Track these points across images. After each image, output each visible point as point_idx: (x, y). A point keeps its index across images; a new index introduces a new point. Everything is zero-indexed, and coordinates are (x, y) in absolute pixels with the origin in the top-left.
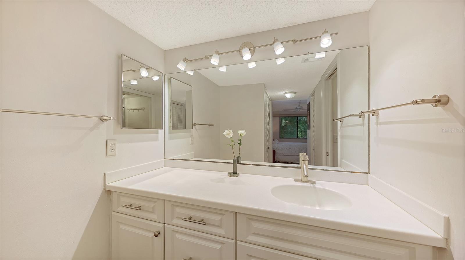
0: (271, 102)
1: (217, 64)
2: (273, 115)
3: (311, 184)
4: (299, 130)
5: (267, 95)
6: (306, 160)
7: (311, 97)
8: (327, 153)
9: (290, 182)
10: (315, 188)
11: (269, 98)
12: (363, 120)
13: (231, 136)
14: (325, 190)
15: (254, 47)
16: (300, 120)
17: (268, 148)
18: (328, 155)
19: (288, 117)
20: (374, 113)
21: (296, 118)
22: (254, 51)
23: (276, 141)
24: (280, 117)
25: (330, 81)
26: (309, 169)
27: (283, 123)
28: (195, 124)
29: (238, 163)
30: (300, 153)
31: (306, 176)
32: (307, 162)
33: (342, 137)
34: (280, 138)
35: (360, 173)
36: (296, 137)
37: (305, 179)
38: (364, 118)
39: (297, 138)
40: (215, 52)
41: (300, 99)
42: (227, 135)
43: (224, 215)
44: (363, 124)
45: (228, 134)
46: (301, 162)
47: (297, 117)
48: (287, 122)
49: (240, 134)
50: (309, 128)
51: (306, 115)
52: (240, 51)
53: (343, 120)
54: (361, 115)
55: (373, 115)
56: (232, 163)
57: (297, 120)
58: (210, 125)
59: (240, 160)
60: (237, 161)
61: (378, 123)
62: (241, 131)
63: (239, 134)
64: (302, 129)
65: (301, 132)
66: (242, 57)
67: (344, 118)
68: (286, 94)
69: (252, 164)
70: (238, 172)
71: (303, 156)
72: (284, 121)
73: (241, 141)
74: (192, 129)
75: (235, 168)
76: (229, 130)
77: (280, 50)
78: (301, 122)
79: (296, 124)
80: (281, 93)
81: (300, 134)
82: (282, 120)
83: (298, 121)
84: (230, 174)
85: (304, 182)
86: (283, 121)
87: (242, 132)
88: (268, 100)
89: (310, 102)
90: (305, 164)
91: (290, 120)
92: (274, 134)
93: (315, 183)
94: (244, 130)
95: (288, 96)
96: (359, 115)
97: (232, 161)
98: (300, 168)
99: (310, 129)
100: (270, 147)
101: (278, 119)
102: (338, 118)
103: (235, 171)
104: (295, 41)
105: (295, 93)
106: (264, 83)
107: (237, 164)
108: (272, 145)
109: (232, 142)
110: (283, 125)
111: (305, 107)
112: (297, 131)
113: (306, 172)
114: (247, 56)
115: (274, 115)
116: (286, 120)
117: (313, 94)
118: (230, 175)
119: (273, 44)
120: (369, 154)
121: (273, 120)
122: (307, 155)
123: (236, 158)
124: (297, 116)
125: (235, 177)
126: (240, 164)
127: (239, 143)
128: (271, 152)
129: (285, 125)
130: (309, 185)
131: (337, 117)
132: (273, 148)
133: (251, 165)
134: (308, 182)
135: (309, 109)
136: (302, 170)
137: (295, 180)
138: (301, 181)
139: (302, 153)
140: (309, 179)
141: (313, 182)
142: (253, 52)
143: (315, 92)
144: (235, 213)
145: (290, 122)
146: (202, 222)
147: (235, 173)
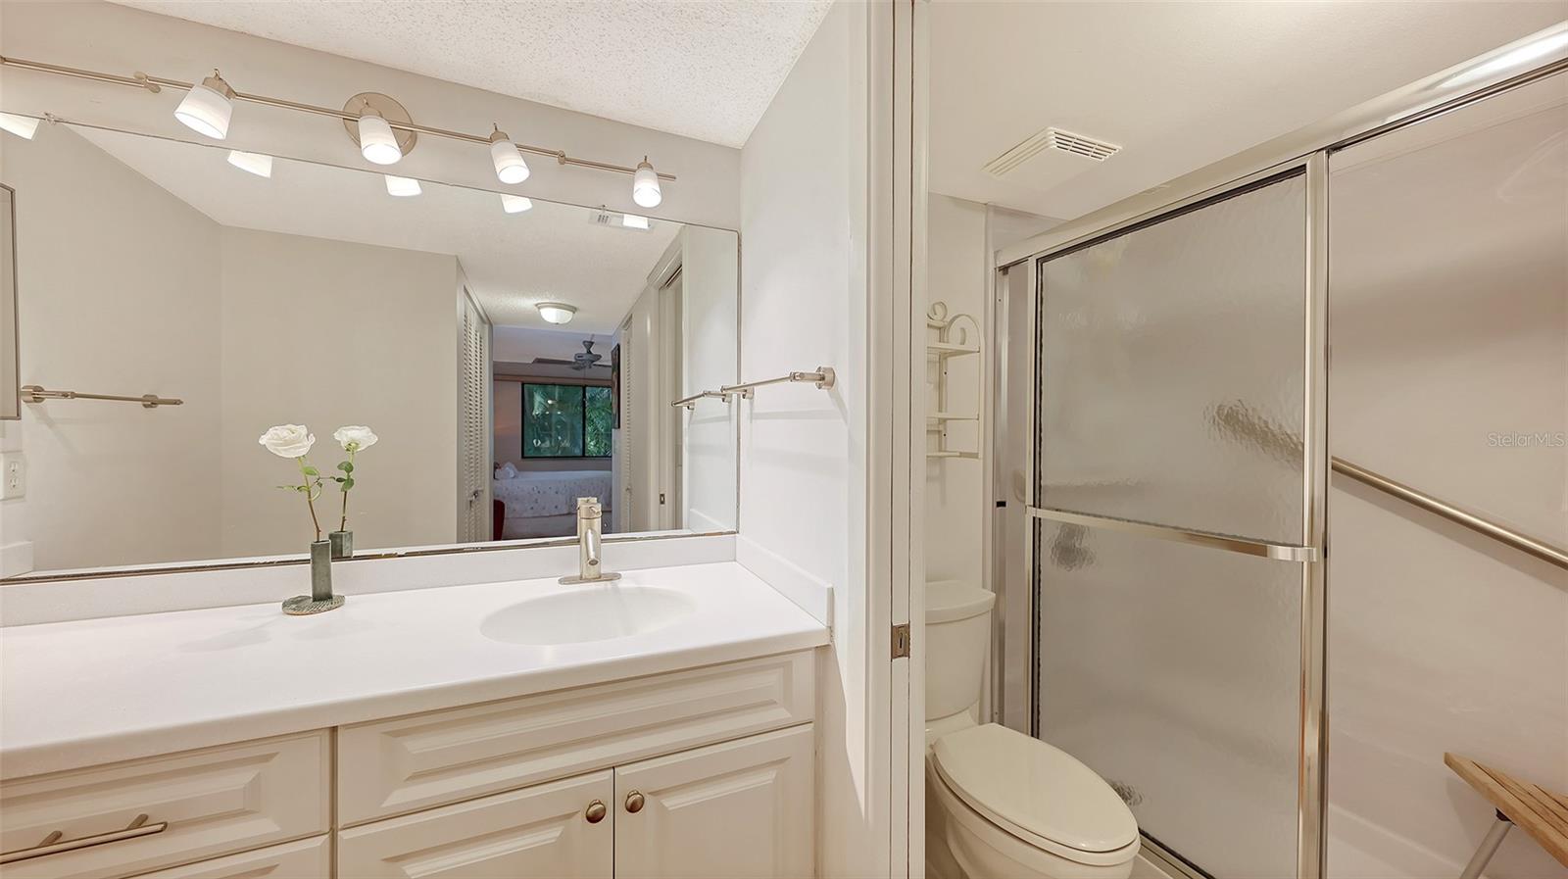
0: (487, 326)
1: (219, 137)
2: (494, 375)
3: (608, 583)
4: (589, 429)
5: (471, 300)
6: (595, 516)
7: (623, 331)
8: (662, 495)
9: (551, 587)
10: (616, 590)
11: (479, 314)
12: (730, 407)
13: (304, 451)
14: (642, 590)
15: (412, 125)
16: (592, 399)
17: (476, 494)
18: (662, 503)
19: (554, 384)
20: (746, 391)
21: (581, 392)
22: (414, 138)
23: (509, 470)
24: (523, 384)
25: (670, 292)
26: (603, 541)
27: (536, 405)
28: (37, 395)
29: (339, 555)
30: (579, 499)
31: (594, 563)
32: (597, 523)
33: (693, 450)
34: (523, 457)
35: (721, 534)
36: (580, 454)
37: (593, 571)
38: (730, 402)
39: (584, 456)
40: (206, 79)
41: (593, 332)
42: (281, 445)
43: (266, 758)
44: (729, 418)
45: (287, 443)
46: (582, 524)
47: (584, 388)
48: (550, 402)
49: (344, 445)
50: (617, 424)
51: (609, 384)
52: (350, 120)
53: (694, 404)
54: (724, 394)
55: (744, 396)
56: (306, 561)
57: (584, 396)
58: (151, 402)
59: (346, 544)
60: (334, 549)
61: (752, 417)
62: (349, 433)
63: (340, 442)
64: (601, 426)
65: (597, 435)
67: (696, 400)
68: (543, 307)
69: (403, 553)
70: (335, 593)
71: (589, 507)
72: (542, 400)
73: (349, 468)
74: (18, 416)
75: (321, 577)
76: (289, 426)
77: (512, 168)
78: (598, 405)
79: (580, 409)
80: (526, 303)
81: (591, 445)
82: (532, 397)
83: (584, 403)
84: (295, 606)
85: (588, 580)
86: (538, 399)
87: (359, 435)
88: (473, 319)
89: (619, 346)
90: (592, 529)
91: (560, 397)
92: (498, 440)
93: (618, 576)
94: (368, 429)
95: (551, 315)
96: (720, 395)
97: (308, 556)
98: (579, 541)
99: (619, 427)
100: (482, 491)
101: (516, 390)
102: (684, 398)
103: (323, 590)
104: (563, 159)
105: (574, 310)
106: (457, 257)
107: (334, 559)
108: (490, 483)
109: (309, 477)
110: (537, 412)
111: (607, 360)
112: (584, 435)
113: (594, 550)
114: (380, 146)
115: (501, 375)
116: (547, 396)
117: (628, 322)
118: (294, 609)
119: (491, 141)
120: (738, 488)
121: (496, 393)
122: (598, 502)
123: (324, 537)
124: (582, 382)
125: (320, 611)
126: (348, 558)
127: (339, 480)
128: (488, 509)
129: (543, 414)
130: (601, 585)
131: (682, 397)
132: (493, 491)
133: (400, 556)
134: (599, 578)
135: (616, 366)
136: (584, 545)
137: (560, 581)
138: (582, 579)
139: (586, 499)
140: (605, 569)
141: (613, 577)
142: (408, 139)
143: (631, 316)
144: (327, 733)
145: (560, 401)
146: (141, 827)
147: (323, 597)
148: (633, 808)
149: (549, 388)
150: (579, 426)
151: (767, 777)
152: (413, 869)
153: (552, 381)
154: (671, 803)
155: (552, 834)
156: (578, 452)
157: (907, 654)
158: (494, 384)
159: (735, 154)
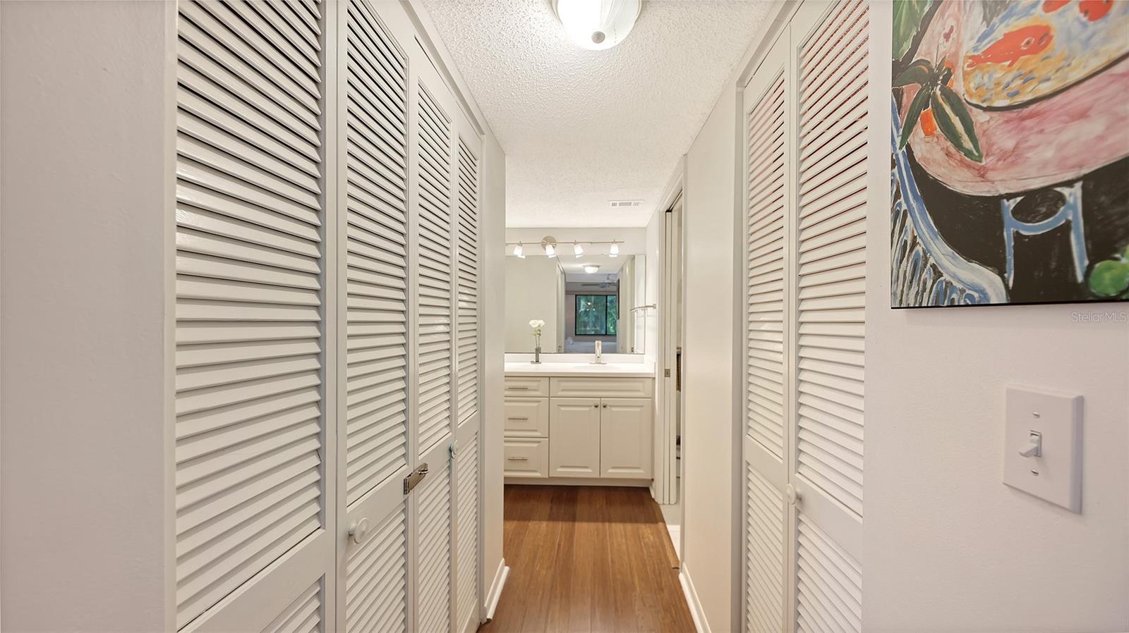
0: (564, 276)
3: (603, 365)
4: (608, 320)
5: (559, 268)
6: (600, 345)
7: (621, 273)
11: (561, 271)
16: (612, 301)
24: (576, 296)
26: (602, 353)
27: (582, 306)
34: (576, 334)
35: (640, 354)
37: (598, 360)
39: (606, 334)
40: (518, 243)
41: (607, 275)
43: (539, 381)
47: (607, 296)
48: (589, 304)
57: (606, 301)
61: (647, 316)
65: (611, 323)
66: (545, 249)
68: (586, 267)
72: (585, 304)
75: (537, 356)
78: (611, 305)
79: (604, 308)
80: (579, 266)
81: (609, 329)
82: (580, 301)
83: (606, 304)
84: (532, 362)
85: (597, 363)
86: (583, 303)
88: (559, 272)
89: (619, 280)
90: (599, 349)
91: (594, 301)
93: (606, 363)
95: (589, 270)
97: (532, 354)
101: (573, 300)
105: (598, 267)
110: (581, 309)
111: (613, 284)
112: (606, 322)
115: (567, 293)
116: (588, 301)
117: (622, 269)
124: (606, 293)
125: (538, 364)
129: (586, 311)
133: (552, 353)
134: (600, 363)
135: (618, 288)
136: (596, 353)
137: (590, 364)
140: (602, 361)
144: (549, 378)
145: (594, 303)
146: (525, 389)
147: (537, 361)
148: (604, 407)
149: (589, 297)
150: (604, 318)
151: (638, 409)
152: (563, 409)
153: (590, 293)
154: (613, 409)
155: (587, 409)
156: (603, 332)
157: (669, 376)
158: (566, 297)
159: (645, 229)
